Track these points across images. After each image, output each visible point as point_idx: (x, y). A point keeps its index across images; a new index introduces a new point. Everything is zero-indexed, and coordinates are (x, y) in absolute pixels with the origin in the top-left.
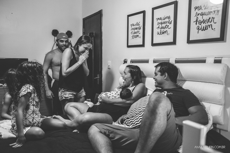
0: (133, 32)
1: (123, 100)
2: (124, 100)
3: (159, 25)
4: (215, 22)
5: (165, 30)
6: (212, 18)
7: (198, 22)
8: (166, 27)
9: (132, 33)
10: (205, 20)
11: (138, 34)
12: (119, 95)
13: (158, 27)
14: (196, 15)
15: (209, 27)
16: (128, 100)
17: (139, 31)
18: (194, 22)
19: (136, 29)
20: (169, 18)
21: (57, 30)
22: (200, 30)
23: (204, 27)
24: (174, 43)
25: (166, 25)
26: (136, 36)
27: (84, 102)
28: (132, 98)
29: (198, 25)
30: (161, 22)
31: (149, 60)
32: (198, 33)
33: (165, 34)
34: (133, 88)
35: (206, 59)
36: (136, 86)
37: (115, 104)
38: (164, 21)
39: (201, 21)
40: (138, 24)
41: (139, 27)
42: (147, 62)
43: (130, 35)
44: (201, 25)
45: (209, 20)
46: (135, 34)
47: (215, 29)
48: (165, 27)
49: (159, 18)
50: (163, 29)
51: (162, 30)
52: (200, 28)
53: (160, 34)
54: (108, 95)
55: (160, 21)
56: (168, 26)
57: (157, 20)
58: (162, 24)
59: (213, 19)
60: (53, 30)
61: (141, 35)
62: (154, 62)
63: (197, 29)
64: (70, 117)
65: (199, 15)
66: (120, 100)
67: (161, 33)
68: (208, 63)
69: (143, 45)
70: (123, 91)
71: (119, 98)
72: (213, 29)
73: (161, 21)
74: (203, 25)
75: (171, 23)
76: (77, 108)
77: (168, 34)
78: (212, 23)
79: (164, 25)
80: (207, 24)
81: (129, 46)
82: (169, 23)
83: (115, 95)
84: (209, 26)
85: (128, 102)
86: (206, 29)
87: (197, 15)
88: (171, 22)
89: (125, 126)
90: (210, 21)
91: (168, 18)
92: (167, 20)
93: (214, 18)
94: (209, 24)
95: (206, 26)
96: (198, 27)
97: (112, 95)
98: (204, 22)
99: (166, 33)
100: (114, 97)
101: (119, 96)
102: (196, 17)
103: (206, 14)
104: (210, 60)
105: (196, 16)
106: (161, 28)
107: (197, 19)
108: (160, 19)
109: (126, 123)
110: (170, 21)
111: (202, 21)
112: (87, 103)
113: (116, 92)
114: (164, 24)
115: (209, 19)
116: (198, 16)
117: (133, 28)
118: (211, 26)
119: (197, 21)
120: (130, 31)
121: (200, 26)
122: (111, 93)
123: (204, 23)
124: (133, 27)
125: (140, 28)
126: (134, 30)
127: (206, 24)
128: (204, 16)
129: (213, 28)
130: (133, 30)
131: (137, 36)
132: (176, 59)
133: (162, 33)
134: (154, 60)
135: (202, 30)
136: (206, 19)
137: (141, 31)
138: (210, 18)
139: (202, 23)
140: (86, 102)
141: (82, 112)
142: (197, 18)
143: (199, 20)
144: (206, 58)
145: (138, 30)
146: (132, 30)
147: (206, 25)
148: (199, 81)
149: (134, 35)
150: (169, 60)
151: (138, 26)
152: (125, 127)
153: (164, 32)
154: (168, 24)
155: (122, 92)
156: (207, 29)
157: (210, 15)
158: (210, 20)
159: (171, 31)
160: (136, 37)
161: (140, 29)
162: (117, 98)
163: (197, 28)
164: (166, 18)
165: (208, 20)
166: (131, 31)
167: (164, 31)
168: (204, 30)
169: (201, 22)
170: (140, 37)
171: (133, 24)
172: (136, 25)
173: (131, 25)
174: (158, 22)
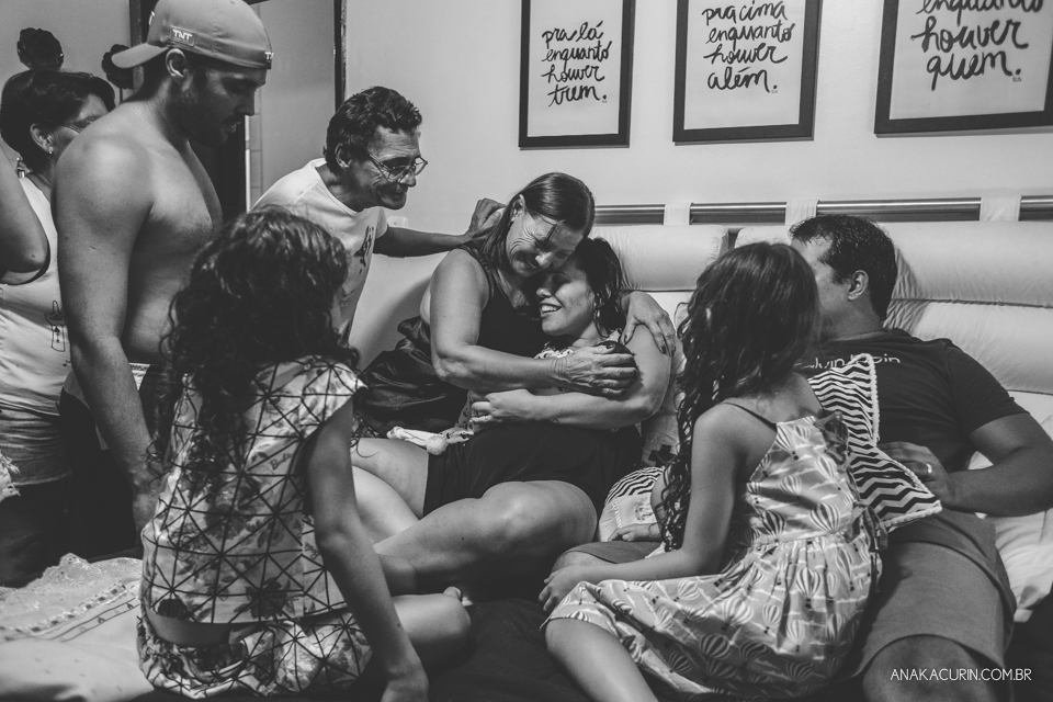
0: (558, 72)
3: (718, 42)
4: (1020, 41)
5: (755, 67)
6: (1009, 22)
7: (933, 39)
8: (761, 56)
9: (550, 74)
10: (972, 33)
11: (588, 82)
13: (716, 54)
14: (925, 7)
15: (993, 64)
17: (597, 68)
18: (913, 37)
19: (579, 55)
20: (776, 14)
21: (48, 35)
22: (943, 74)
23: (964, 61)
24: (803, 129)
25: (763, 45)
26: (574, 90)
27: (389, 434)
29: (933, 50)
30: (733, 29)
31: (662, 211)
32: (933, 88)
33: (756, 89)
35: (979, 205)
38: (748, 23)
39: (949, 34)
40: (588, 32)
41: (599, 46)
42: (655, 217)
43: (539, 88)
44: (949, 54)
45: (990, 31)
46: (571, 84)
47: (1018, 72)
48: (756, 55)
49: (719, 10)
50: (743, 65)
51: (737, 66)
52: (943, 68)
53: (722, 83)
55: (724, 25)
56: (772, 49)
57: (709, 19)
58: (735, 38)
59: (1011, 28)
60: (23, 32)
61: (611, 86)
62: (691, 216)
63: (930, 71)
65: (939, 8)
67: (727, 81)
68: (992, 219)
69: (618, 139)
72: (1009, 73)
73: (734, 25)
74: (961, 53)
75: (787, 36)
77: (770, 87)
78: (1008, 46)
79: (746, 45)
80: (980, 51)
81: (529, 142)
82: (777, 34)
84: (993, 58)
86: (977, 74)
87: (929, 8)
88: (790, 29)
90: (997, 37)
91: (772, 14)
92: (766, 20)
93: (1017, 25)
94: (992, 48)
95: (976, 57)
96: (935, 61)
98: (965, 38)
99: (756, 82)
102: (925, 16)
103: (976, 6)
104: (1001, 209)
105: (924, 9)
106: (733, 59)
107: (931, 23)
108: (729, 13)
110: (782, 28)
111: (955, 35)
114: (747, 37)
115: (990, 27)
116: (935, 13)
117: (556, 50)
118: (999, 59)
119: (928, 33)
120: (537, 67)
121: (945, 59)
123: (963, 45)
124: (556, 45)
125: (606, 50)
126: (566, 59)
127: (975, 47)
128: (965, 12)
129: (1011, 67)
130: (559, 63)
131: (585, 91)
132: (819, 202)
133: (737, 82)
134: (691, 210)
135: (955, 77)
136: (979, 28)
137: (611, 67)
138: (996, 24)
139: (957, 45)
142: (933, 18)
143: (943, 31)
144: (979, 199)
145: (593, 62)
146: (553, 62)
147: (974, 52)
149: (562, 85)
150: (784, 209)
151: (594, 43)
153: (747, 79)
154: (770, 41)
156: (982, 70)
157: (997, 8)
158: (998, 34)
159: (788, 75)
160: (580, 97)
161: (601, 55)
163: (931, 67)
164: (760, 9)
165: (986, 30)
166: (548, 64)
167: (748, 72)
168: (966, 77)
169: (951, 41)
170: (605, 97)
171: (558, 30)
172: (578, 35)
173: (546, 33)
174: (715, 30)
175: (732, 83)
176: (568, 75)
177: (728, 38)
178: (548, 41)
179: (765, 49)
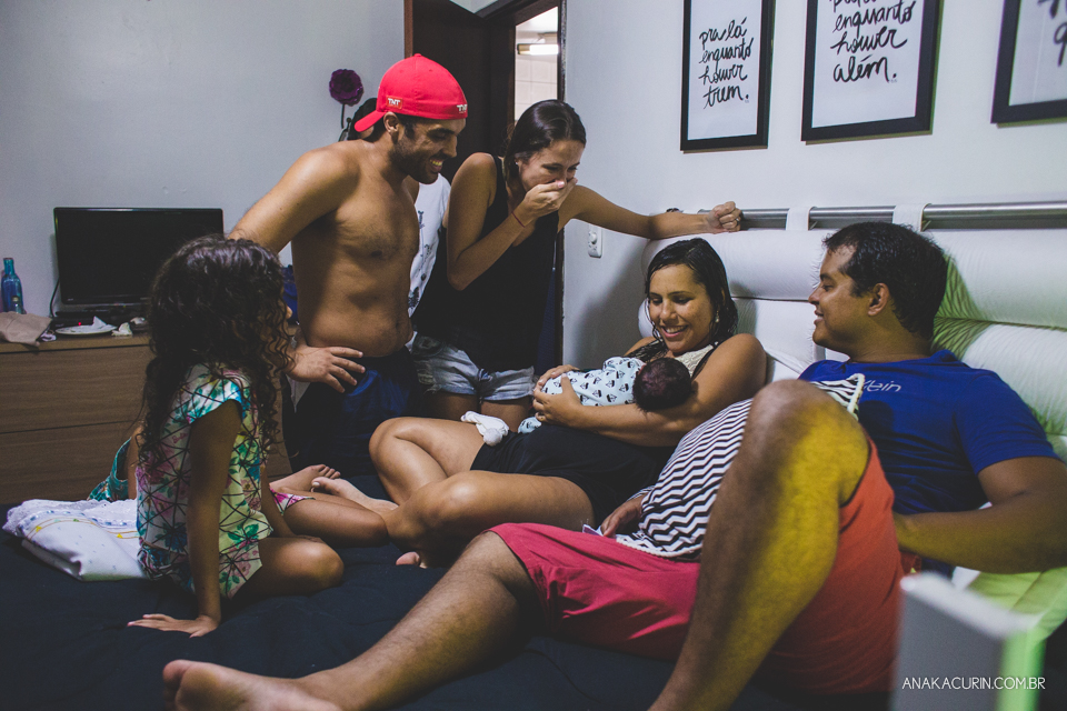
0: (711, 74)
1: (649, 414)
2: (652, 417)
3: (844, 30)
5: (876, 55)
7: (1061, 3)
8: (883, 41)
9: (705, 76)
11: (734, 82)
12: (630, 391)
13: (841, 43)
16: (674, 418)
17: (741, 67)
18: (1039, 2)
19: (728, 54)
24: (920, 122)
25: (884, 29)
26: (724, 90)
27: (462, 418)
28: (695, 407)
30: (858, 13)
31: (786, 215)
32: (1060, 63)
33: (877, 78)
34: (701, 357)
36: (715, 347)
37: (608, 433)
38: (871, 6)
40: (734, 30)
41: (744, 44)
42: (777, 221)
43: (698, 89)
46: (723, 84)
48: (878, 40)
50: (865, 53)
51: (860, 55)
53: (846, 75)
54: (576, 387)
55: (849, 10)
56: (893, 32)
57: (836, 4)
58: (859, 23)
60: (334, 74)
61: (751, 86)
62: (811, 222)
63: (1057, 42)
64: (391, 488)
66: (634, 414)
67: (851, 72)
69: (759, 140)
70: (650, 371)
71: (626, 403)
73: (858, 9)
75: (907, 17)
76: (425, 447)
77: (890, 76)
79: (868, 31)
81: (688, 146)
82: (898, 15)
83: (607, 391)
85: (673, 425)
88: (910, 9)
89: (643, 545)
96: (1063, 30)
97: (596, 387)
99: (877, 71)
100: (604, 400)
101: (628, 395)
106: (856, 48)
109: (650, 531)
110: (903, 7)
112: (475, 424)
113: (613, 376)
114: (870, 22)
117: (710, 51)
120: (696, 69)
122: (590, 380)
124: (712, 46)
125: (749, 48)
126: (717, 60)
130: (712, 63)
131: (732, 90)
132: (927, 206)
133: (859, 72)
134: (810, 215)
137: (752, 65)
140: (470, 416)
141: (450, 465)
145: (737, 61)
146: (708, 63)
148: (1047, 327)
149: (714, 86)
150: (891, 214)
151: (738, 42)
152: (644, 549)
153: (869, 68)
154: (892, 23)
155: (645, 377)
159: (906, 61)
160: (728, 98)
161: (745, 53)
162: (617, 401)
166: (704, 66)
167: (870, 61)
170: (747, 97)
171: (711, 30)
172: (727, 34)
173: (702, 35)
174: (841, 16)
175: (855, 75)
176: (719, 76)
177: (853, 24)
178: (704, 41)
179: (886, 33)
